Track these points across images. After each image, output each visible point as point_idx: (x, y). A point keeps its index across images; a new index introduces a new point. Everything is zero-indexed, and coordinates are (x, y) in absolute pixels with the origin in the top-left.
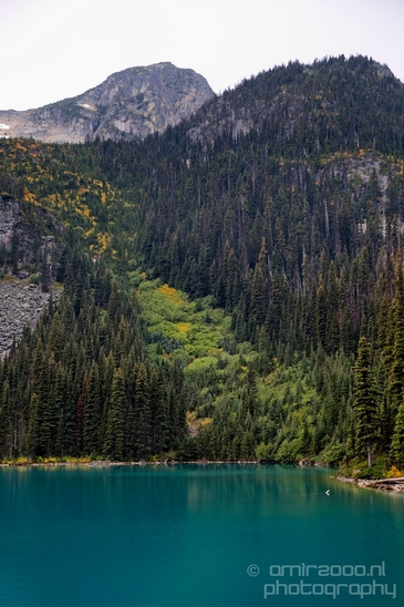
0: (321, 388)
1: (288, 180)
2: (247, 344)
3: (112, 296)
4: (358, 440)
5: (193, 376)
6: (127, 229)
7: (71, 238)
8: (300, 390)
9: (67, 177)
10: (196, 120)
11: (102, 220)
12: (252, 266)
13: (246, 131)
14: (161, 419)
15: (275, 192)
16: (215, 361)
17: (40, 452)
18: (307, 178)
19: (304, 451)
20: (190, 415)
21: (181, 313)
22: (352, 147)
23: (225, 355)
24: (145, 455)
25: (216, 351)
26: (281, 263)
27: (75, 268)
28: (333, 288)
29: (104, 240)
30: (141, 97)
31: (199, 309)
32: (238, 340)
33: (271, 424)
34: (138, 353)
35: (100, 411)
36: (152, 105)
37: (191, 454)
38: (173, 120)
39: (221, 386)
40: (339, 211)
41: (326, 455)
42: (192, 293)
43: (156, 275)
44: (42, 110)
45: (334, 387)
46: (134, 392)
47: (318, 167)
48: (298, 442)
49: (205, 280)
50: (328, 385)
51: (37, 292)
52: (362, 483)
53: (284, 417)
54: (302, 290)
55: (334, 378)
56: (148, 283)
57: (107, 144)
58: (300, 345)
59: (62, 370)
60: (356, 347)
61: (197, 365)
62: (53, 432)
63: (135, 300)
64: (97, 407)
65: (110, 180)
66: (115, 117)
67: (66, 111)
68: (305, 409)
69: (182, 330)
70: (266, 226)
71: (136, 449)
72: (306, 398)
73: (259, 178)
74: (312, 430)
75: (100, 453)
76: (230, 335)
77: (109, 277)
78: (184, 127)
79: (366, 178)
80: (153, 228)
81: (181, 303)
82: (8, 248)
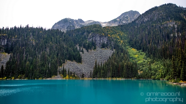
0: (164, 65)
1: (155, 28)
2: (149, 58)
3: (124, 51)
4: (173, 75)
5: (139, 64)
6: (126, 39)
7: (116, 42)
8: (160, 66)
9: (115, 32)
10: (137, 19)
11: (121, 38)
12: (149, 44)
13: (147, 20)
14: (133, 72)
15: (153, 30)
16: (143, 61)
17: (113, 77)
18: (159, 27)
19: (161, 77)
20: (138, 71)
21: (136, 53)
22: (168, 20)
23: (145, 60)
24: (130, 78)
25: (143, 59)
26: (155, 43)
27: (117, 46)
28: (166, 47)
29: (122, 41)
30: (127, 17)
31: (139, 52)
32: (147, 57)
33: (154, 72)
34: (128, 60)
35: (122, 70)
36: (129, 18)
37: (139, 78)
38: (133, 20)
39: (144, 66)
40: (166, 32)
41: (166, 78)
42: (138, 49)
43: (131, 47)
44: (110, 21)
45: (167, 65)
46: (128, 67)
47: (162, 25)
48: (160, 76)
49: (140, 47)
50: (166, 65)
51: (111, 51)
52: (174, 84)
53: (157, 71)
54: (159, 48)
55: (167, 64)
57: (121, 25)
58: (159, 58)
59: (116, 63)
60: (171, 58)
61: (139, 62)
62: (115, 74)
63: (127, 51)
64: (122, 69)
65: (122, 31)
66: (123, 21)
67: (115, 21)
68: (161, 69)
69: (136, 56)
70: (152, 36)
71: (129, 77)
72: (161, 68)
73: (150, 28)
74: (163, 73)
75: (123, 77)
76: (146, 57)
77: (123, 48)
78: (135, 21)
79: (172, 26)
80: (130, 39)
81: (136, 51)
82: (106, 44)
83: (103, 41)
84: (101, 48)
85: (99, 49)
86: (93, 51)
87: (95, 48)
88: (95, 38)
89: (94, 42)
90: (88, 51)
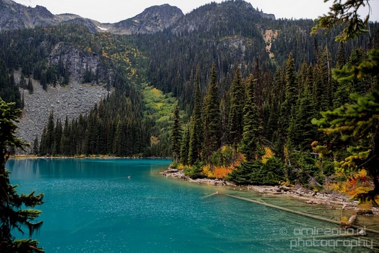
5: (159, 123)
6: (143, 67)
7: (120, 70)
10: (175, 25)
11: (134, 63)
13: (193, 29)
15: (199, 52)
16: (169, 117)
17: (89, 153)
18: (213, 46)
21: (159, 99)
24: (129, 154)
25: (170, 113)
29: (133, 71)
30: (156, 17)
31: (166, 97)
36: (160, 20)
37: (148, 154)
38: (167, 26)
40: (223, 59)
42: (164, 91)
43: (152, 85)
46: (126, 129)
49: (170, 86)
51: (105, 91)
56: (148, 88)
59: (100, 120)
61: (162, 119)
62: (95, 145)
63: (142, 94)
64: (112, 135)
65: (138, 48)
66: (146, 25)
69: (159, 105)
78: (170, 28)
80: (151, 66)
81: (160, 95)
82: (95, 74)
83: (87, 66)
84: (83, 83)
85: (75, 85)
86: (59, 87)
87: (66, 83)
88: (69, 57)
89: (65, 66)
90: (45, 88)
